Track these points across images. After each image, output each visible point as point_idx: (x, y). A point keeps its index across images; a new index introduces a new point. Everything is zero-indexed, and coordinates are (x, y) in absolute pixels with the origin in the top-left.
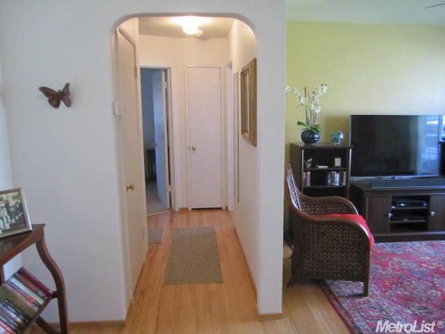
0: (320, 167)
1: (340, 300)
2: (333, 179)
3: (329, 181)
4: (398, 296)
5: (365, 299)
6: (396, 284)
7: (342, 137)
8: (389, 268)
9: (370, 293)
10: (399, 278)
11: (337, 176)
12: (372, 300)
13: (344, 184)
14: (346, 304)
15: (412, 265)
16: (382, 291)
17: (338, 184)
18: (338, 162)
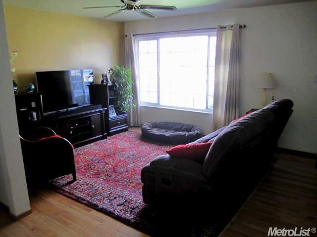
0: (22, 110)
1: (63, 188)
2: (32, 117)
3: (30, 118)
4: (92, 174)
5: (76, 182)
6: (88, 169)
7: (33, 87)
8: (81, 162)
9: (77, 179)
10: (88, 166)
11: (35, 114)
12: (80, 181)
13: (40, 118)
14: (67, 189)
15: (91, 157)
16: (82, 175)
17: (36, 120)
18: (33, 105)
